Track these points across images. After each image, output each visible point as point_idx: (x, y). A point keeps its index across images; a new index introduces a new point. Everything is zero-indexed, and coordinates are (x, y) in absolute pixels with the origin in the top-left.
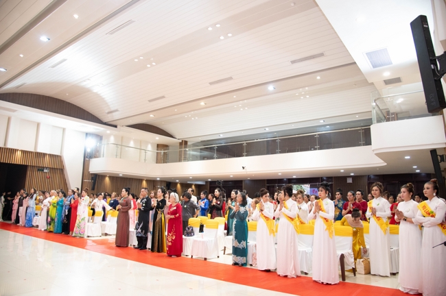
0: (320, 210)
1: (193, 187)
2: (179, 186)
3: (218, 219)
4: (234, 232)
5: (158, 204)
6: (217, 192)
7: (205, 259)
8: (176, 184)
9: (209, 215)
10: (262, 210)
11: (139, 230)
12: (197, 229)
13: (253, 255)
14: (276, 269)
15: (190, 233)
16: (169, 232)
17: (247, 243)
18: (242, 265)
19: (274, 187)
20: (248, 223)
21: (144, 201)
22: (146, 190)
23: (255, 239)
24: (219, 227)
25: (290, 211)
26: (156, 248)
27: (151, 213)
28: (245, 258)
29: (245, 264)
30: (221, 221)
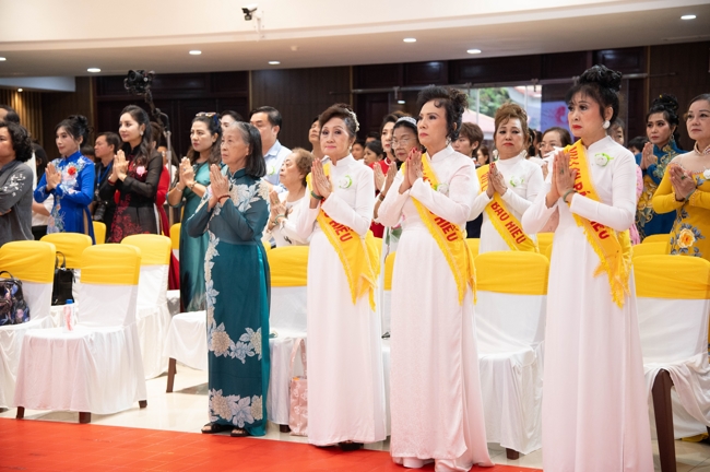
0: (577, 188)
3: (136, 243)
4: (210, 293)
6: (129, 125)
7: (85, 417)
9: (100, 228)
10: (322, 199)
12: (40, 292)
13: (291, 386)
14: (387, 441)
15: (12, 310)
17: (266, 336)
18: (248, 430)
19: (385, 99)
20: (270, 254)
23: (300, 320)
24: (144, 276)
25: (447, 193)
28: (258, 401)
29: (262, 425)
30: (152, 251)
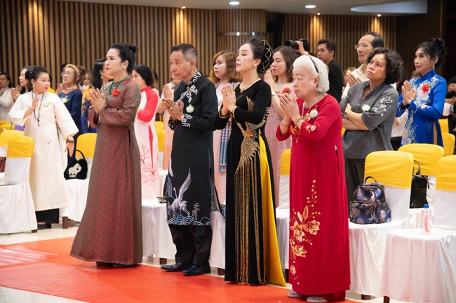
1: (376, 26)
2: (316, 26)
5: (241, 103)
8: (306, 18)
11: (179, 203)
12: (399, 196)
15: (376, 211)
16: (295, 206)
21: (188, 94)
22: (190, 55)
26: (244, 270)
27: (219, 138)
